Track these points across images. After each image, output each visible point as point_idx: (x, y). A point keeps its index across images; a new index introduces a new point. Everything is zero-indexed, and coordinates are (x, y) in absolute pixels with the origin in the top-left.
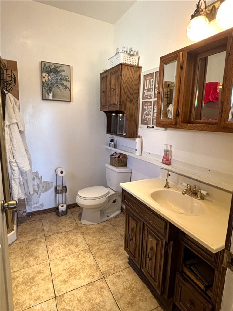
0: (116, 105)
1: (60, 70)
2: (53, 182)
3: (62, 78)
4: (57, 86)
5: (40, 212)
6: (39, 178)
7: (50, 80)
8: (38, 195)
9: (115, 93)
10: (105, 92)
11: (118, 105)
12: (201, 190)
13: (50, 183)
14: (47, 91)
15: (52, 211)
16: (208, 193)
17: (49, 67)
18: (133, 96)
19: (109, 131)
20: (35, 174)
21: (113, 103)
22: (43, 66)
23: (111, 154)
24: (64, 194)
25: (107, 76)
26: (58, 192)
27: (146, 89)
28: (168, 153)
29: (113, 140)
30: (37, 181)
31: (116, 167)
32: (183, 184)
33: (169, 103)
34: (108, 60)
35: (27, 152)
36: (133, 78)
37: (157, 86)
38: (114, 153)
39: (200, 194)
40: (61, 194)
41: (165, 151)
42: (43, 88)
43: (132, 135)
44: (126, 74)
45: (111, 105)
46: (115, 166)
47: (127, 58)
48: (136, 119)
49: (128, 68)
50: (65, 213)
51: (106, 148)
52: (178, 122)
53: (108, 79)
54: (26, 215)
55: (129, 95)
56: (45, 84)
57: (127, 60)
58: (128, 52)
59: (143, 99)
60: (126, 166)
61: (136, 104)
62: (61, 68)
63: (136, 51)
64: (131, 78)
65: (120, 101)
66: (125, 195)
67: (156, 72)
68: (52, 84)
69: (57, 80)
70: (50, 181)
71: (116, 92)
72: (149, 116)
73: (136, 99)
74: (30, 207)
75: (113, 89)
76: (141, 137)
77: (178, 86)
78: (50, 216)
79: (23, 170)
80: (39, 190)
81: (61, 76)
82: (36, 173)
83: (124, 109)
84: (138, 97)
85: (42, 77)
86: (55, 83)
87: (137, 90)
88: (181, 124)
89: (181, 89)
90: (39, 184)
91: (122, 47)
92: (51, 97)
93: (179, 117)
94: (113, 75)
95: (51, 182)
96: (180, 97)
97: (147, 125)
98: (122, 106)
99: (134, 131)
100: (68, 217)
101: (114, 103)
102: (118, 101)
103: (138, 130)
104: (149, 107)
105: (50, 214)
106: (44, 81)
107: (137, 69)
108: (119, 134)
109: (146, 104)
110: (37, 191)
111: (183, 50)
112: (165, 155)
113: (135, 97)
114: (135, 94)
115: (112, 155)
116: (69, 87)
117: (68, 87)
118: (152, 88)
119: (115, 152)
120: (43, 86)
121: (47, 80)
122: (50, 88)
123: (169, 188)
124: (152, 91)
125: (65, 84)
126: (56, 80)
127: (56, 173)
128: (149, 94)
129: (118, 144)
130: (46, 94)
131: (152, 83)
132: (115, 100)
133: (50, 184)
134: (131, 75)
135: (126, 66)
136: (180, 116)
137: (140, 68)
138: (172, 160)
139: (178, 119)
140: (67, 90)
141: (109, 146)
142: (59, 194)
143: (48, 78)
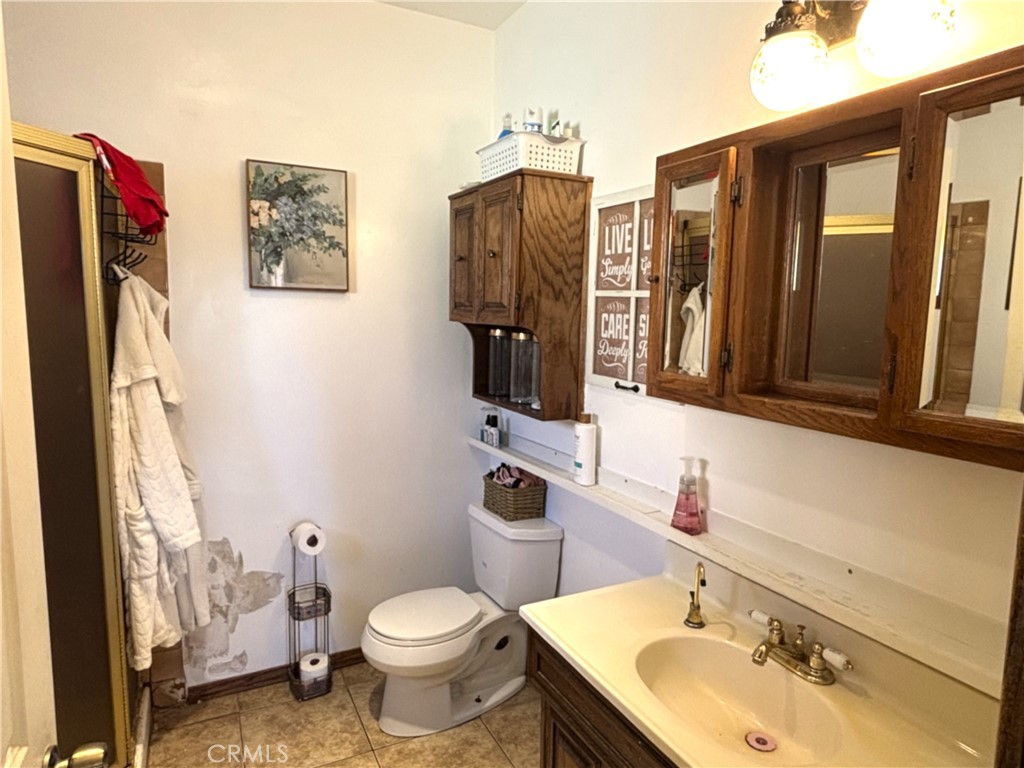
0: (504, 307)
1: (313, 186)
2: (282, 573)
3: (319, 213)
4: (301, 242)
5: (234, 684)
6: (231, 562)
7: (277, 221)
8: (226, 622)
9: (502, 266)
10: (464, 262)
11: (513, 309)
12: (823, 648)
13: (269, 578)
14: (265, 261)
15: (278, 677)
16: (848, 663)
17: (272, 180)
18: (563, 278)
19: (481, 390)
20: (219, 548)
21: (494, 301)
22: (252, 174)
23: (488, 472)
24: (320, 620)
25: (471, 209)
26: (299, 613)
27: (607, 257)
28: (692, 488)
29: (495, 418)
30: (224, 573)
31: (505, 518)
32: (754, 614)
33: (687, 282)
34: (477, 153)
35: (189, 474)
36: (561, 217)
37: (647, 247)
38: (500, 465)
39: (819, 660)
40: (309, 618)
41: (682, 480)
42: (253, 249)
43: (560, 410)
44: (538, 203)
45: (485, 306)
46: (501, 515)
47: (540, 150)
48: (574, 356)
49: (543, 186)
50: (323, 687)
51: (472, 447)
52: (728, 390)
53: (477, 216)
54: (183, 698)
55: (550, 272)
56: (259, 235)
57: (539, 157)
58: (545, 131)
59: (597, 289)
60: (544, 516)
61: (575, 302)
62: (314, 179)
63: (572, 124)
64: (556, 218)
65: (519, 296)
66: (539, 656)
67: (641, 202)
68: (283, 235)
69: (300, 220)
70: (272, 572)
71: (505, 264)
72: (621, 347)
73: (575, 287)
74: (198, 665)
75: (494, 254)
76: (596, 417)
77: (723, 263)
78: (270, 700)
79: (175, 546)
80: (232, 606)
81: (316, 207)
82: (221, 543)
83: (532, 325)
84: (580, 281)
85: (250, 213)
86: (295, 231)
87: (578, 257)
88: (738, 395)
89: (734, 273)
90: (231, 582)
91: (525, 111)
92: (278, 280)
93: (730, 371)
94: (493, 209)
95: (274, 575)
96: (732, 300)
97: (615, 380)
98: (527, 313)
99: (569, 397)
100: (336, 702)
101: (498, 300)
102: (510, 295)
103: (583, 392)
104: (619, 316)
105: (269, 692)
106: (255, 224)
107: (576, 185)
108: (518, 403)
109: (609, 307)
110: (224, 609)
111: (740, 141)
112: (683, 497)
113: (570, 280)
114: (569, 270)
115: (491, 475)
116: (344, 242)
117: (338, 244)
118: (630, 255)
119: (503, 465)
120: (251, 244)
121: (265, 222)
122: (276, 248)
123: (701, 625)
124: (630, 263)
125: (327, 234)
126: (297, 220)
127: (292, 543)
128: (620, 273)
129: (512, 432)
130: (262, 269)
131: (628, 238)
132: (503, 289)
133: (272, 582)
134: (553, 207)
135: (538, 178)
136: (735, 368)
137: (586, 183)
138: (709, 514)
139: (727, 377)
140: (338, 253)
141: (482, 440)
142: (303, 619)
143: (270, 216)
